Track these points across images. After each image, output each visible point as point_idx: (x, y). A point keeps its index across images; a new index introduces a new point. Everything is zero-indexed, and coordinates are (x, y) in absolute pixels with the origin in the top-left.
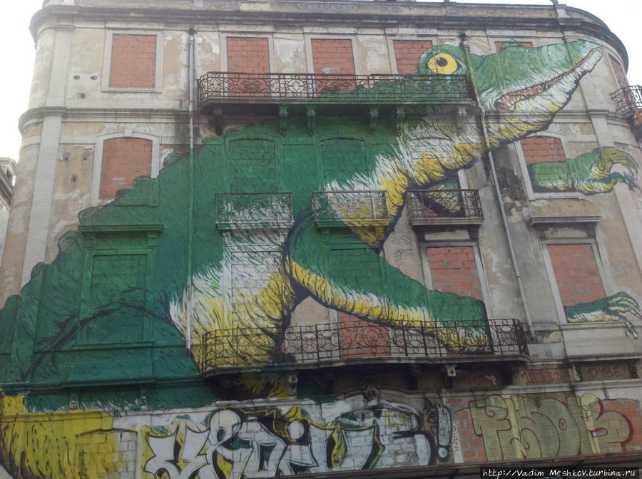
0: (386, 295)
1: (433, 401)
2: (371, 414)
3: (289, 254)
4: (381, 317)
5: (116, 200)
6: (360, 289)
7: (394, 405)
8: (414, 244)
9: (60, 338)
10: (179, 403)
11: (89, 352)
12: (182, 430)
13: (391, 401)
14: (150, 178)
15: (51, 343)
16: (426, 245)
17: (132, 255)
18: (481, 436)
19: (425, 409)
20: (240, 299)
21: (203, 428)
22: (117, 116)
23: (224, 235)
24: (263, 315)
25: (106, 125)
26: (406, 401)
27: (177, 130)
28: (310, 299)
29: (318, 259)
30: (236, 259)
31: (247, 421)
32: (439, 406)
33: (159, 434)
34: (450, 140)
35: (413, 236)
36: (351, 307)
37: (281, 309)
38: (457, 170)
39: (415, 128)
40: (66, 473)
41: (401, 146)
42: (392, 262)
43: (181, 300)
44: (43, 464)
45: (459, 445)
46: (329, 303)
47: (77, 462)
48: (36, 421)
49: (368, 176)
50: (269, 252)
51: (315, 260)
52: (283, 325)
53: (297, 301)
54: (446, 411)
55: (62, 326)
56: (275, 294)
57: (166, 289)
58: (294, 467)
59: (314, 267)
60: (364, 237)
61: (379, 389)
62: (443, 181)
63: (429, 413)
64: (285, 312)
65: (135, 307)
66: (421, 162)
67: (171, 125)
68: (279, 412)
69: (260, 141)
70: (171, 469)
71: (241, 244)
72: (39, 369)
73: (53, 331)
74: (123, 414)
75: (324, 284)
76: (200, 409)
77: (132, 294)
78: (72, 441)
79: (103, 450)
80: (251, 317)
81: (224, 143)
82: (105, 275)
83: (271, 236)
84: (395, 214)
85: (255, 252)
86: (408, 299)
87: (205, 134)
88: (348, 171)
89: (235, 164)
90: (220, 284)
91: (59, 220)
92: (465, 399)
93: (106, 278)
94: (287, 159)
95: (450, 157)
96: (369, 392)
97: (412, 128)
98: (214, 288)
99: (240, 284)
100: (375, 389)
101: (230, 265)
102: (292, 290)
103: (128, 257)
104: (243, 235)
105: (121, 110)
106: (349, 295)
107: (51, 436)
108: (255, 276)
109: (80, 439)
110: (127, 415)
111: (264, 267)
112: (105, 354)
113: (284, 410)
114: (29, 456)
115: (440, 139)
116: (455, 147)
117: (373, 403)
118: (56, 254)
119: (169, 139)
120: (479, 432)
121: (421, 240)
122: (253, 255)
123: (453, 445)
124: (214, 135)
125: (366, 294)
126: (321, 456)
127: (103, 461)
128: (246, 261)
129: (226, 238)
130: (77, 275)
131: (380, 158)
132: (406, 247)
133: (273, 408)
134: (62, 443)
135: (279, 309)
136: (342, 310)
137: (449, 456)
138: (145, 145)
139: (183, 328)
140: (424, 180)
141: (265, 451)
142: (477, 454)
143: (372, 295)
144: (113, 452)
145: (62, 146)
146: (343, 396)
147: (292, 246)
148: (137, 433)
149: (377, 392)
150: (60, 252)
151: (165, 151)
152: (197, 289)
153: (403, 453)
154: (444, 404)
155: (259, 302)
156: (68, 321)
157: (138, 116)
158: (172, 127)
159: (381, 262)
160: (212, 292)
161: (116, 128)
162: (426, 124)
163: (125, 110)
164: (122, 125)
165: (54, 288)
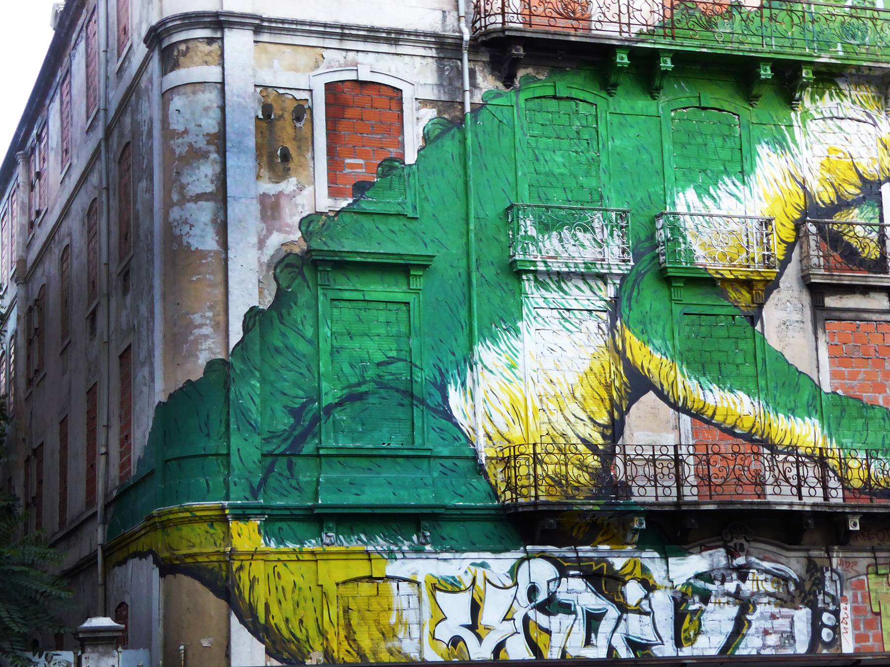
0: (762, 396)
1: (819, 562)
2: (735, 576)
3: (621, 317)
4: (754, 431)
5: (355, 201)
6: (724, 384)
7: (767, 565)
8: (808, 313)
9: (296, 433)
10: (473, 544)
11: (341, 459)
12: (480, 582)
13: (762, 560)
14: (404, 163)
15: (285, 440)
16: (825, 315)
17: (386, 302)
18: (879, 614)
19: (807, 572)
20: (549, 387)
21: (509, 582)
22: (343, 37)
23: (524, 277)
24: (583, 416)
25: (326, 53)
26: (783, 560)
27: (441, 71)
28: (651, 396)
29: (664, 331)
30: (539, 320)
31: (567, 576)
32: (827, 570)
33: (450, 588)
34: (875, 125)
35: (806, 299)
36: (710, 413)
37: (609, 408)
38: (880, 183)
39: (821, 98)
40: (329, 637)
41: (796, 130)
42: (773, 340)
43: (463, 384)
44: (295, 623)
45: (850, 626)
46: (680, 404)
47: (342, 622)
48: (279, 560)
49: (744, 183)
50: (590, 311)
51: (660, 330)
52: (613, 433)
53: (634, 397)
54: (835, 577)
55: (296, 413)
56: (600, 383)
57: (441, 365)
58: (632, 644)
59: (658, 342)
60: (733, 294)
61: (748, 541)
62: (857, 202)
63: (813, 578)
64: (616, 414)
65: (397, 390)
66: (826, 164)
67: (430, 60)
68: (610, 566)
69: (573, 103)
70: (469, 637)
71: (547, 295)
72: (272, 482)
73: (284, 422)
74: (399, 556)
75: (672, 373)
76: (502, 555)
77: (392, 368)
78: (332, 591)
79: (375, 606)
80: (567, 419)
81: (517, 103)
82: (349, 334)
83: (592, 283)
84: (782, 258)
85: (568, 310)
86: (793, 403)
87: (487, 83)
88: (712, 172)
89: (534, 145)
90: (519, 361)
91: (270, 232)
92: (863, 561)
93: (351, 338)
94: (617, 142)
95: (872, 158)
96: (735, 544)
97: (817, 97)
98: (512, 367)
99: (549, 364)
100: (743, 541)
101: (532, 330)
102: (625, 379)
103: (382, 306)
104: (550, 278)
105: (350, 28)
106: (707, 392)
107: (300, 582)
108: (571, 352)
109: (342, 589)
110: (405, 558)
111: (583, 337)
112: (364, 463)
113: (618, 563)
114: (274, 609)
115: (859, 121)
116: (881, 140)
117: (740, 561)
118: (274, 293)
119: (429, 88)
120: (876, 609)
121: (817, 306)
122: (566, 314)
123: (842, 626)
124: (500, 85)
125: (732, 392)
126: (667, 631)
127: (377, 622)
128: (556, 325)
129: (526, 283)
130: (309, 332)
131: (763, 150)
132: (797, 317)
133: (602, 559)
134: (317, 593)
135: (606, 408)
136: (697, 416)
137: (836, 640)
138: (391, 99)
139: (470, 431)
140: (830, 198)
141: (593, 620)
142: (871, 639)
143: (741, 394)
144: (390, 609)
145: (259, 90)
146: (698, 549)
147: (624, 303)
148: (418, 584)
149: (746, 545)
150: (279, 289)
151: (424, 111)
152: (486, 367)
153: (775, 632)
154: (834, 566)
155: (577, 395)
156: (304, 406)
157: (377, 40)
158: (432, 64)
159: (758, 340)
160: (508, 374)
161: (342, 61)
162: (840, 93)
163: (359, 28)
164: (351, 55)
165: (277, 350)
